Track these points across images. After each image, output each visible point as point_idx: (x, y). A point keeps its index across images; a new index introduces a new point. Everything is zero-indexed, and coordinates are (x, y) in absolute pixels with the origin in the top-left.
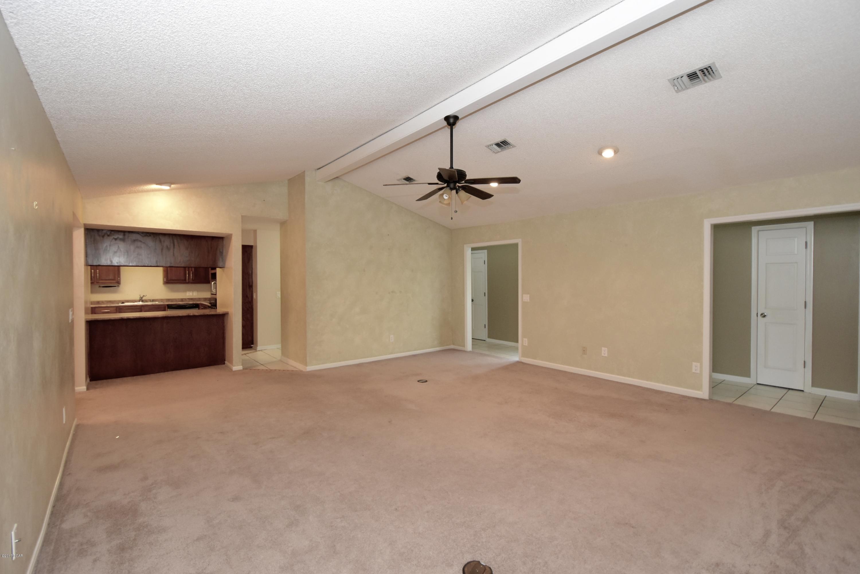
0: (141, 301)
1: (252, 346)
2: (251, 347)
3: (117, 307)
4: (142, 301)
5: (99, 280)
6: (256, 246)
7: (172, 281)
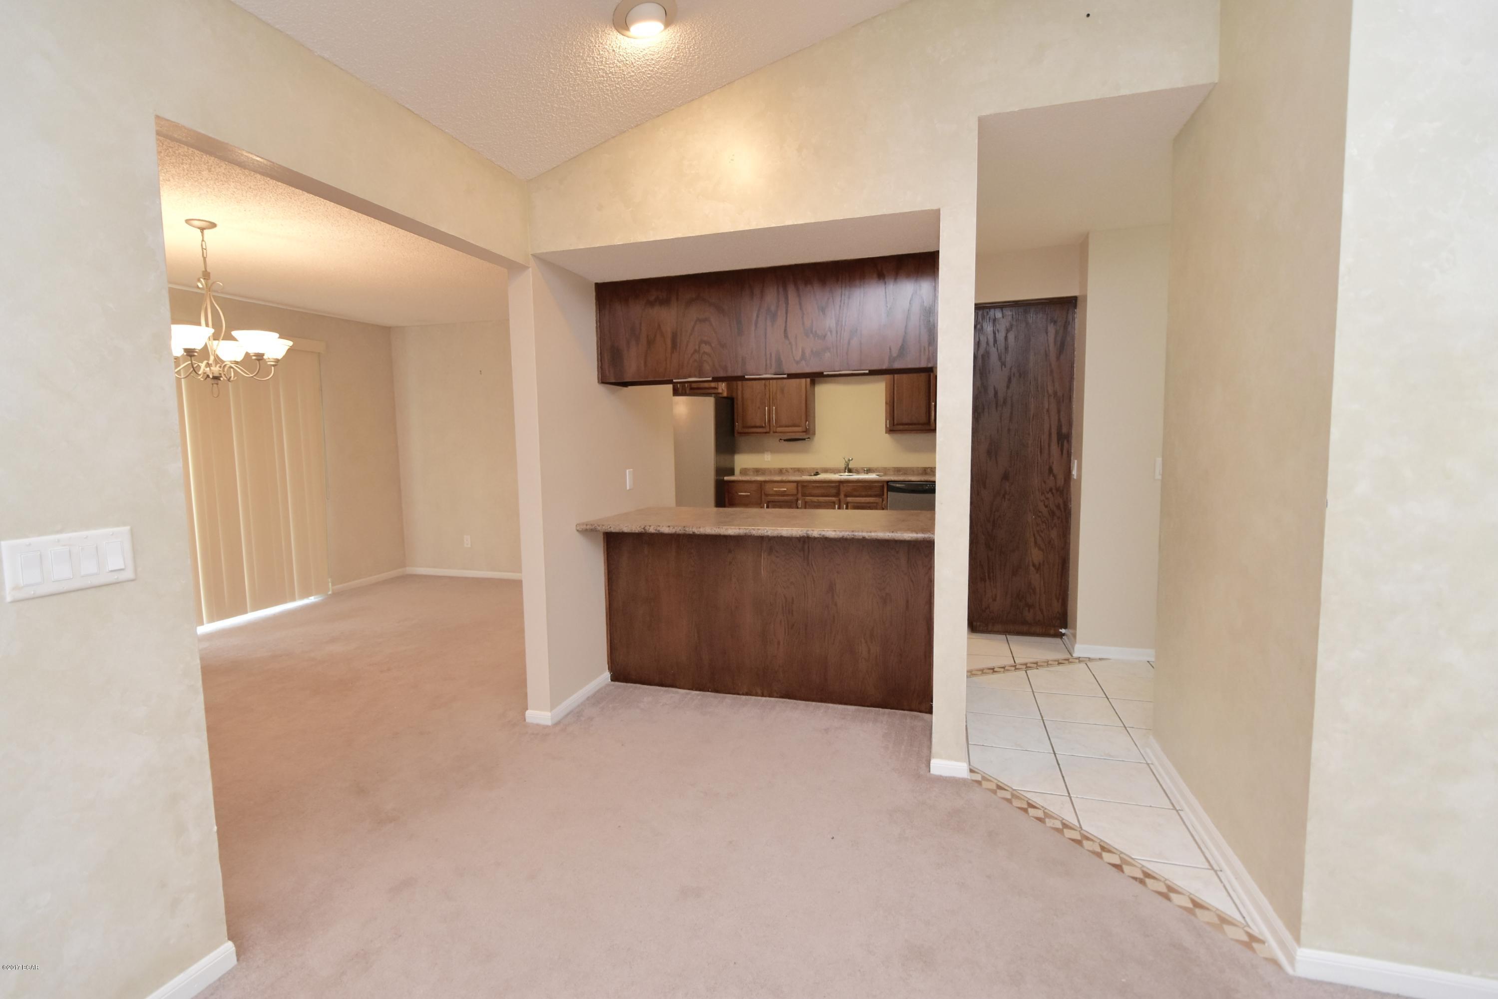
0: (847, 471)
1: (1063, 631)
2: (1061, 635)
3: (797, 482)
4: (850, 471)
5: (777, 427)
6: (1085, 298)
7: (901, 427)
